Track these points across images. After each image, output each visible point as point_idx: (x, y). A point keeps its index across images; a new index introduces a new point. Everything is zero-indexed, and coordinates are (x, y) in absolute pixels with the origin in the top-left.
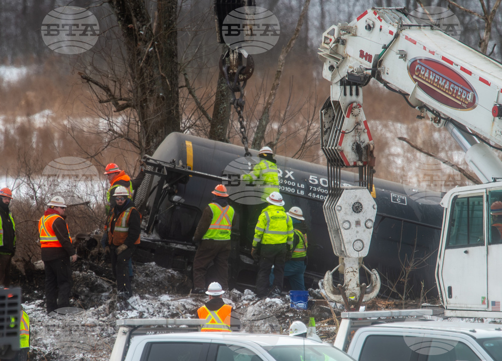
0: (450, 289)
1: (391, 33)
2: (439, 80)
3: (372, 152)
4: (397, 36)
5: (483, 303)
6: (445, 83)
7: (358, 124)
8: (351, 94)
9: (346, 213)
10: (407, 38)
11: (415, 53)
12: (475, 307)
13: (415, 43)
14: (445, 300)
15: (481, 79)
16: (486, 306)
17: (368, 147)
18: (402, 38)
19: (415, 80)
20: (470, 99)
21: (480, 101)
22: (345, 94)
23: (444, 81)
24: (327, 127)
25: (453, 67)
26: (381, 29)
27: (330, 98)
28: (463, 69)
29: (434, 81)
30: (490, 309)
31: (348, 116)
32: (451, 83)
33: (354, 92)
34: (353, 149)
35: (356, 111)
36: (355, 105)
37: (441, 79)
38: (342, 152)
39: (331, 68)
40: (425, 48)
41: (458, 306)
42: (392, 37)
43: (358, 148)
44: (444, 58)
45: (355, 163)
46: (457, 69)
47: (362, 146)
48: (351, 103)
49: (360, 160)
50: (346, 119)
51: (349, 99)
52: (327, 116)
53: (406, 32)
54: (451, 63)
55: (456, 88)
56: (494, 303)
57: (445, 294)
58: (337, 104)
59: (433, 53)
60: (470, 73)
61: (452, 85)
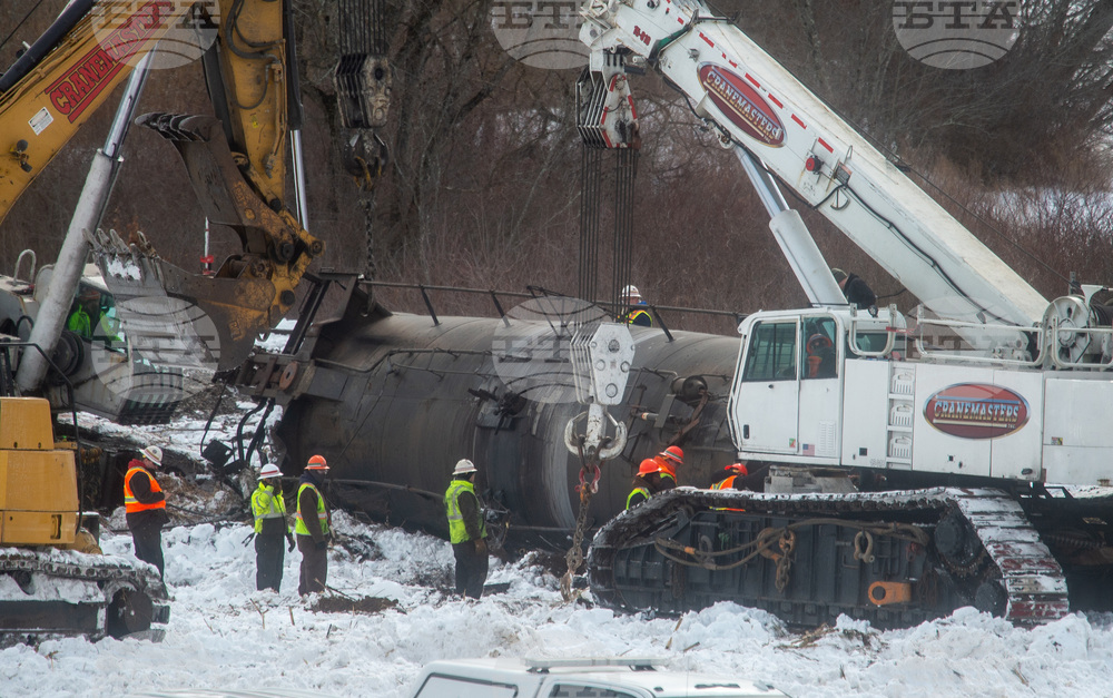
0: (747, 428)
1: (680, 21)
2: (737, 99)
3: (637, 133)
4: (688, 29)
5: (792, 445)
6: (746, 105)
7: (623, 99)
8: (615, 64)
9: (601, 352)
10: (701, 35)
11: (710, 56)
12: (780, 450)
13: (712, 44)
14: (739, 441)
15: (794, 117)
16: (795, 450)
17: (633, 125)
18: (695, 33)
19: (706, 88)
20: (777, 136)
21: (788, 141)
22: (609, 64)
23: (745, 102)
24: (584, 101)
25: (759, 90)
26: (667, 12)
27: (588, 67)
28: (770, 96)
29: (731, 98)
30: (801, 452)
31: (611, 90)
32: (753, 107)
33: (618, 62)
34: (616, 128)
35: (620, 84)
36: (619, 76)
37: (741, 99)
38: (604, 131)
39: (593, 33)
40: (724, 56)
41: (757, 448)
42: (681, 27)
43: (621, 127)
44: (747, 76)
45: (618, 145)
46: (765, 96)
47: (627, 124)
48: (616, 75)
49: (624, 141)
50: (609, 94)
51: (613, 69)
52: (585, 89)
53: (703, 28)
54: (758, 85)
55: (760, 116)
56: (806, 447)
57: (740, 434)
58: (598, 75)
59: (735, 65)
60: (781, 106)
61: (754, 111)
